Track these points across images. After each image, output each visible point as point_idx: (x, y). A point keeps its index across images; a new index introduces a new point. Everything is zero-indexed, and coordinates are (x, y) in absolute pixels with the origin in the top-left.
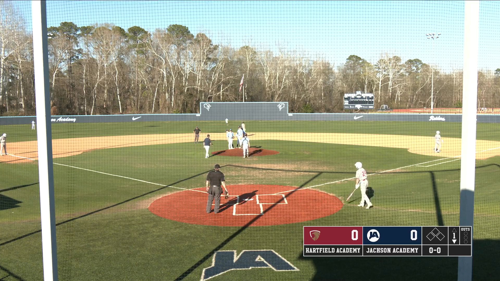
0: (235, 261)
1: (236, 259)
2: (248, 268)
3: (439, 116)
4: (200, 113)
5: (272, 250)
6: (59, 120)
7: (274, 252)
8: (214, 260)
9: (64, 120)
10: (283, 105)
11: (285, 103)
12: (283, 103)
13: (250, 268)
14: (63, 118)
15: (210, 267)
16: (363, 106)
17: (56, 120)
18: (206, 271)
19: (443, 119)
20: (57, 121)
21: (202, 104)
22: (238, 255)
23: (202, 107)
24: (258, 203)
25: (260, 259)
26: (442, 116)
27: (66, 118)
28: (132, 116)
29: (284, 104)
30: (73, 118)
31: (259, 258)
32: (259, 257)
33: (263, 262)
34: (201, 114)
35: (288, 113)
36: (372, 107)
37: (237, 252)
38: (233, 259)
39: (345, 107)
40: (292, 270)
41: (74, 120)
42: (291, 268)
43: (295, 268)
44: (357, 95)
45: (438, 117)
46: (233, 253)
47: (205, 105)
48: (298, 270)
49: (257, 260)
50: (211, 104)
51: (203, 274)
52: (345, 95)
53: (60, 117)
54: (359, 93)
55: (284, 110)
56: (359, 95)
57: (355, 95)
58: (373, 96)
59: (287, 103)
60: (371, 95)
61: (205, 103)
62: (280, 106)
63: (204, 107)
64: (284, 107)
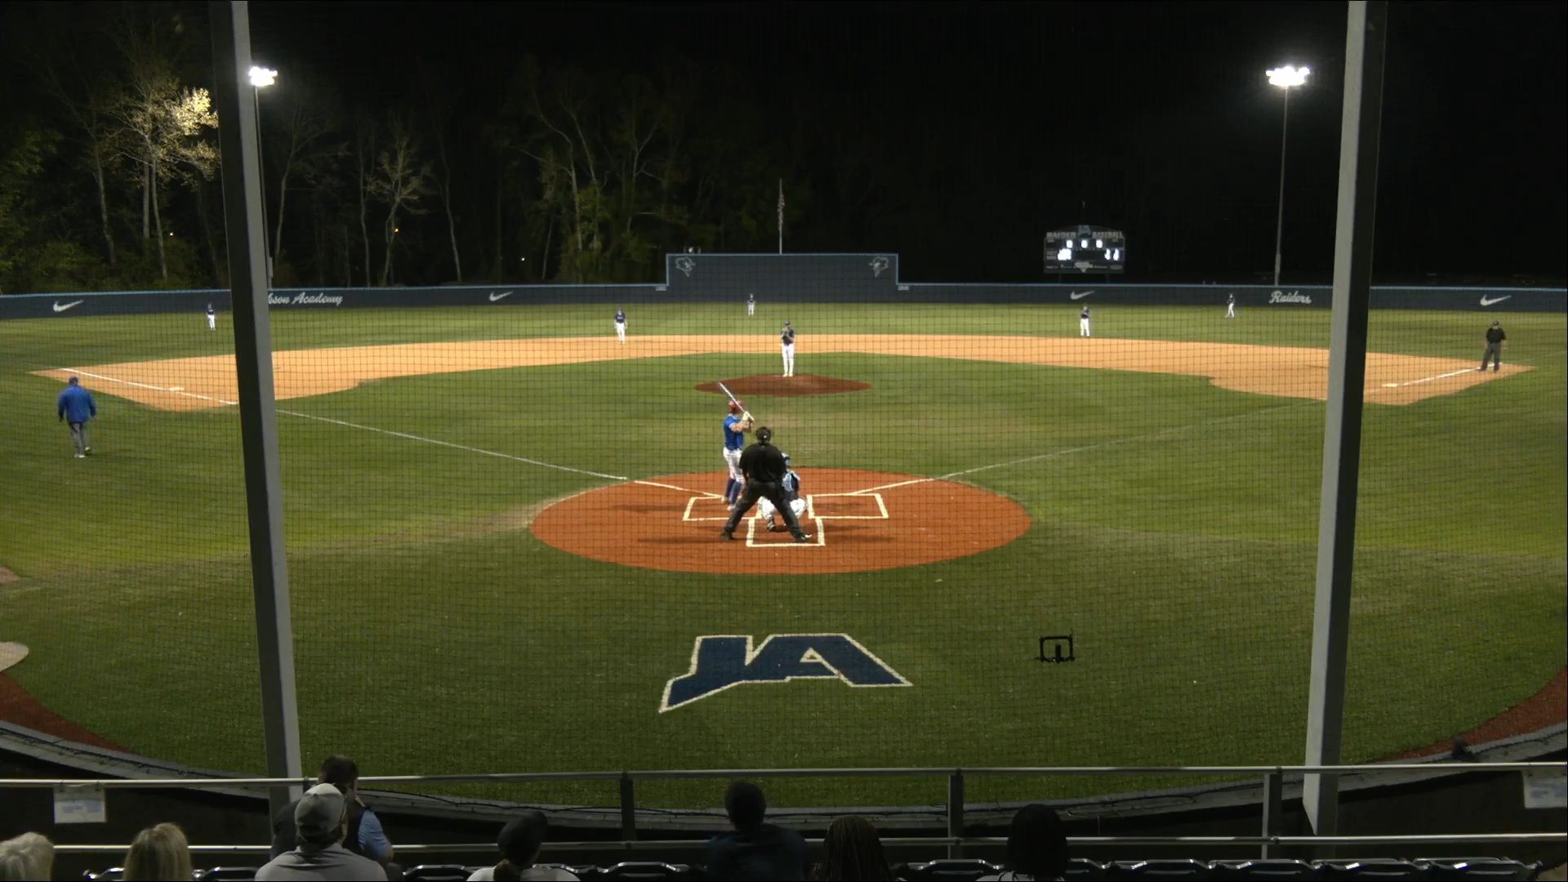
0: (748, 661)
1: (751, 656)
2: (783, 678)
3: (1296, 293)
4: (664, 282)
5: (842, 635)
6: (297, 302)
7: (848, 638)
8: (694, 660)
9: (312, 300)
10: (885, 262)
11: (889, 257)
12: (885, 257)
13: (788, 679)
14: (308, 294)
15: (685, 676)
16: (1095, 264)
17: (292, 300)
18: (675, 686)
19: (1308, 300)
20: (294, 302)
21: (672, 259)
22: (755, 646)
23: (673, 265)
24: (811, 515)
25: (812, 657)
26: (1302, 293)
27: (316, 294)
28: (489, 292)
29: (886, 259)
30: (335, 294)
31: (810, 656)
32: (810, 652)
33: (819, 665)
34: (668, 284)
35: (897, 283)
37: (754, 640)
38: (743, 657)
39: (1048, 267)
40: (894, 685)
41: (338, 300)
42: (890, 679)
43: (902, 678)
44: (1079, 234)
45: (1293, 294)
46: (744, 641)
47: (680, 261)
48: (908, 684)
49: (804, 660)
50: (695, 259)
51: (667, 691)
52: (1050, 233)
53: (301, 292)
54: (1086, 229)
55: (886, 275)
56: (1084, 236)
57: (1073, 234)
58: (1121, 236)
59: (897, 256)
60: (1116, 235)
61: (679, 257)
62: (877, 265)
63: (678, 267)
64: (886, 266)
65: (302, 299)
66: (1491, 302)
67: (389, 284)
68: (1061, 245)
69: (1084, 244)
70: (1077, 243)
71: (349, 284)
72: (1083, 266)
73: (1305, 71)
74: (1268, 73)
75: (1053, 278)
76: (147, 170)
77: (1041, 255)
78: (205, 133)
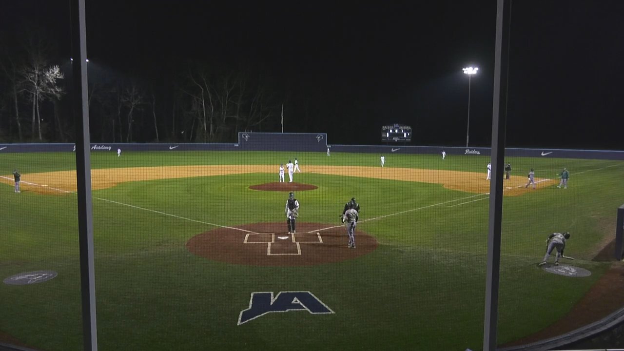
0: (272, 303)
1: (273, 301)
4: (238, 143)
5: (309, 292)
6: (93, 148)
8: (251, 302)
9: (99, 148)
10: (322, 136)
11: (323, 134)
12: (321, 134)
13: (287, 311)
14: (98, 146)
15: (247, 309)
16: (400, 138)
18: (244, 314)
19: (479, 153)
21: (241, 135)
22: (274, 296)
24: (294, 241)
25: (296, 301)
27: (101, 146)
28: (169, 146)
30: (109, 146)
32: (295, 299)
33: (299, 304)
36: (410, 140)
37: (273, 293)
38: (270, 301)
39: (383, 139)
40: (327, 313)
41: (110, 148)
42: (326, 310)
43: (331, 310)
45: (474, 150)
46: (270, 294)
47: (244, 136)
48: (334, 313)
50: (249, 135)
51: (240, 316)
52: (383, 127)
54: (397, 125)
55: (322, 141)
56: (396, 128)
57: (392, 127)
58: (410, 128)
59: (326, 134)
60: (408, 128)
61: (244, 134)
62: (319, 138)
63: (243, 137)
64: (322, 138)
65: (95, 147)
66: (545, 154)
67: (129, 142)
68: (388, 131)
69: (396, 131)
70: (394, 131)
71: (114, 141)
72: (396, 139)
73: (477, 69)
74: (463, 69)
75: (385, 143)
76: (35, 96)
77: (381, 135)
78: (59, 82)
